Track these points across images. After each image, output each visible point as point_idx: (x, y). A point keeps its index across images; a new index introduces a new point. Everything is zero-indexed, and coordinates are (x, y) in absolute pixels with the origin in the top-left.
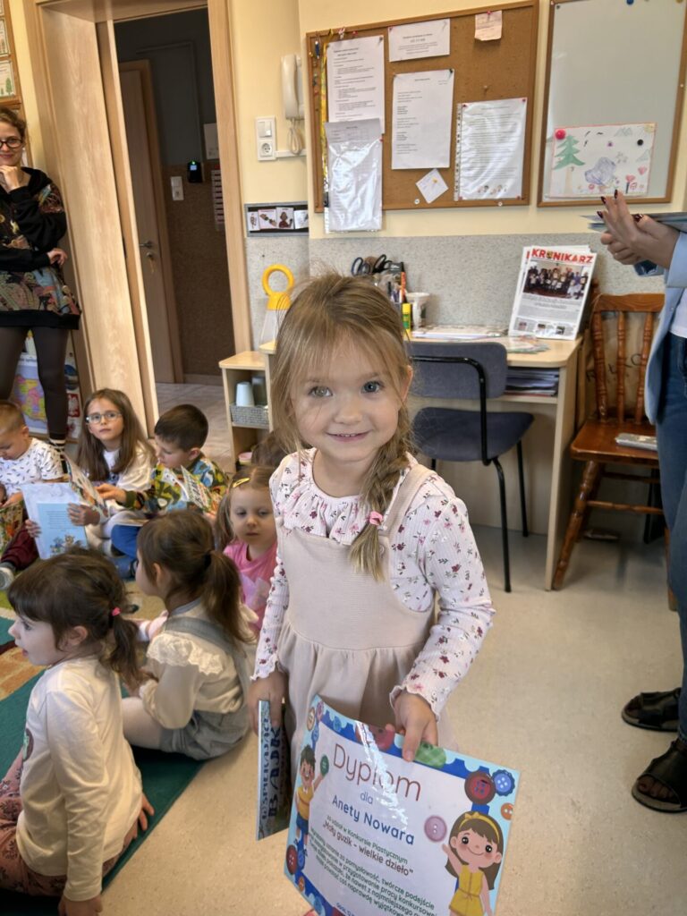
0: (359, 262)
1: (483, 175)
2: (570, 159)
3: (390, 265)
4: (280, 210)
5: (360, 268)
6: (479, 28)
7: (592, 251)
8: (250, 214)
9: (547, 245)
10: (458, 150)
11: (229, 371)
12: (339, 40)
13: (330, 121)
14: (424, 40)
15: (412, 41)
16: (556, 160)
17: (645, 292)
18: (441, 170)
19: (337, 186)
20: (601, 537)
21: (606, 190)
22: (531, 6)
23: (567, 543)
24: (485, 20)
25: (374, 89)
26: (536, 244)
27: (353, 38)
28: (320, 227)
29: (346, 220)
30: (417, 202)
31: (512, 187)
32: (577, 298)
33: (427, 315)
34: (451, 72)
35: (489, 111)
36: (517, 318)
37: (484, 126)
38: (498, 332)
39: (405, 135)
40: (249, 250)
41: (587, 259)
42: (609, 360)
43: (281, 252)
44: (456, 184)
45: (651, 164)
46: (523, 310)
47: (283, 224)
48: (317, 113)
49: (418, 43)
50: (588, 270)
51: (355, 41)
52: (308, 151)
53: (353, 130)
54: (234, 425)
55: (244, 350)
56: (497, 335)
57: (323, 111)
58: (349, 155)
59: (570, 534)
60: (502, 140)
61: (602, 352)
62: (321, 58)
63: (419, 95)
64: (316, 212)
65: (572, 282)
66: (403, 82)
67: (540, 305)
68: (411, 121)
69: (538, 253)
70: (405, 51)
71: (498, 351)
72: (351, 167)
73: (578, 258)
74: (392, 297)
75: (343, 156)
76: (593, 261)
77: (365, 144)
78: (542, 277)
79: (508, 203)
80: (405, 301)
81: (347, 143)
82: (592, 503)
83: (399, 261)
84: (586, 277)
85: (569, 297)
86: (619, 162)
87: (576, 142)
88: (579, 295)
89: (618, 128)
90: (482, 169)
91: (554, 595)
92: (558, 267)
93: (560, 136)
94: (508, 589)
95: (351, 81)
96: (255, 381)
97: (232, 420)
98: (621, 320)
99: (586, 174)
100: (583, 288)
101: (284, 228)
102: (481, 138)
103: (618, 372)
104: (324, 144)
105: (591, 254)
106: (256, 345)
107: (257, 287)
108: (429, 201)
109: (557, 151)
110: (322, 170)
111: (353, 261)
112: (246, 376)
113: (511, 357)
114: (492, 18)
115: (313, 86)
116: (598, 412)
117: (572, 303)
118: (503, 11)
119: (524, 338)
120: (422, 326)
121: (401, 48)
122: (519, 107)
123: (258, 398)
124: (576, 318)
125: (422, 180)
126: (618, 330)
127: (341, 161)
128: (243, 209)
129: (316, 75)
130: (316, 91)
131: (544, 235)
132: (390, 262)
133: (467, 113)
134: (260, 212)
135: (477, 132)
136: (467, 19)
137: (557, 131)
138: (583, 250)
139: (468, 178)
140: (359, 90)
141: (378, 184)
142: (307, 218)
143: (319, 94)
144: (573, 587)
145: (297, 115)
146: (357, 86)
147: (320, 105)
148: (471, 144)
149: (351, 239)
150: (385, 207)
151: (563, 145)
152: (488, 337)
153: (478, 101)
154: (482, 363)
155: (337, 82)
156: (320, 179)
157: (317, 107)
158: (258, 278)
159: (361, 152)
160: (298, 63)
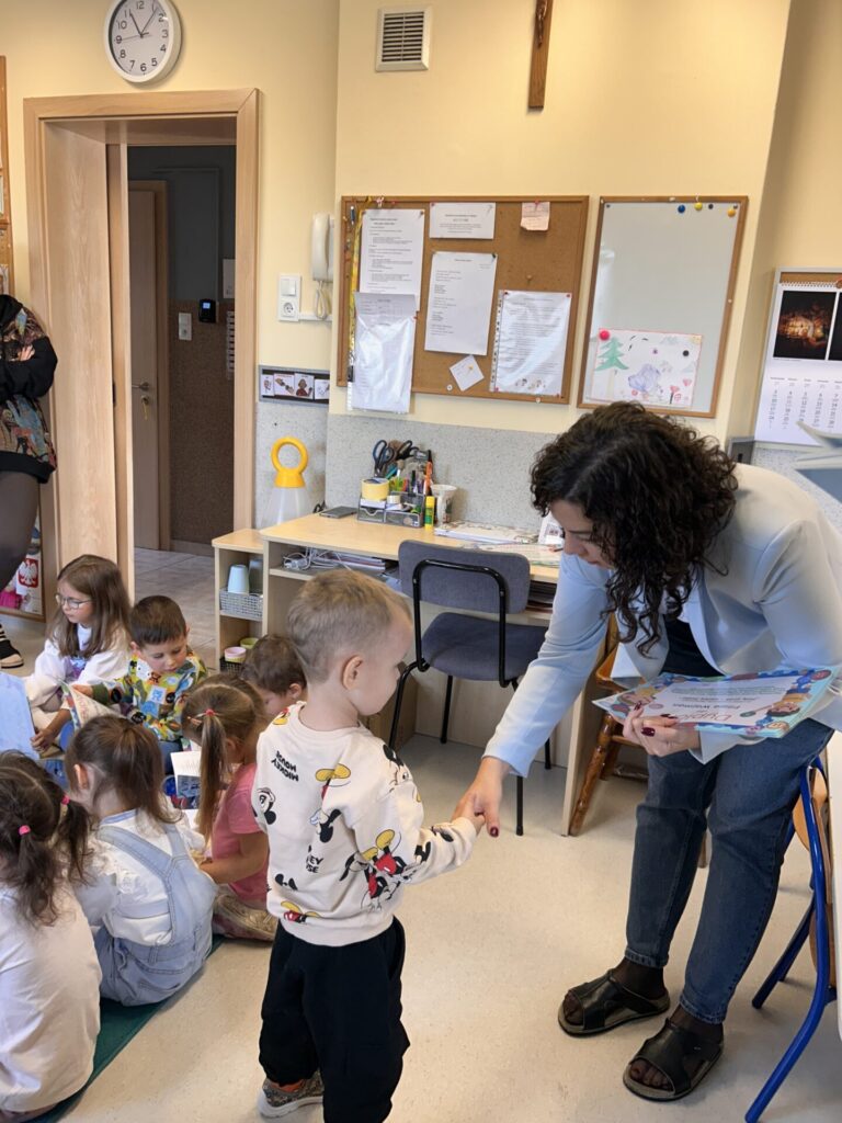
0: (383, 444)
1: (524, 365)
2: (613, 361)
3: (416, 452)
4: (299, 377)
5: (383, 452)
6: (525, 217)
8: (264, 377)
10: (497, 338)
11: (222, 551)
12: (376, 208)
13: (361, 290)
14: (467, 220)
15: (455, 220)
16: (599, 360)
18: (476, 357)
19: (364, 360)
20: (625, 774)
21: (649, 398)
22: (580, 202)
23: (587, 782)
24: (532, 209)
25: (411, 263)
27: (392, 208)
28: (343, 401)
29: (371, 398)
30: (450, 387)
31: (551, 385)
33: (453, 510)
34: (494, 257)
35: (534, 303)
36: (548, 525)
37: (524, 316)
38: (527, 538)
39: (442, 315)
40: (260, 416)
43: (296, 423)
44: (493, 374)
45: (696, 377)
47: (301, 392)
48: (347, 280)
49: (461, 222)
51: (393, 211)
52: (334, 317)
53: (385, 303)
54: (223, 614)
55: (243, 527)
56: (525, 541)
57: (354, 279)
58: (380, 328)
59: (591, 772)
60: (543, 334)
62: (355, 224)
63: (459, 275)
64: (338, 385)
66: (442, 260)
68: (448, 302)
70: (446, 229)
71: (520, 563)
72: (381, 342)
74: (416, 487)
75: (373, 329)
77: (397, 319)
79: (546, 400)
80: (430, 493)
81: (378, 316)
82: (616, 737)
83: (426, 449)
86: (664, 370)
87: (621, 345)
89: (664, 336)
90: (522, 361)
91: (571, 838)
93: (604, 336)
94: (520, 832)
95: (387, 251)
96: (253, 564)
97: (221, 609)
99: (629, 379)
101: (302, 396)
102: (521, 328)
104: (352, 314)
106: (259, 523)
107: (264, 457)
108: (463, 387)
109: (600, 352)
110: (348, 342)
111: (375, 444)
112: (243, 558)
113: (533, 570)
114: (540, 208)
115: (345, 252)
118: (552, 202)
120: (447, 522)
121: (442, 225)
122: (563, 303)
123: (254, 585)
125: (456, 365)
127: (370, 335)
128: (257, 370)
129: (348, 240)
130: (348, 257)
132: (417, 448)
133: (509, 300)
134: (276, 376)
135: (518, 322)
136: (513, 206)
137: (601, 330)
139: (506, 368)
140: (394, 262)
141: (408, 363)
142: (328, 389)
143: (351, 260)
144: (593, 833)
145: (325, 277)
146: (393, 257)
147: (351, 273)
148: (511, 333)
149: (375, 418)
150: (415, 389)
151: (607, 346)
152: (516, 543)
153: (520, 289)
154: (503, 574)
155: (372, 251)
156: (345, 351)
157: (348, 274)
158: (268, 447)
159: (393, 326)
160: (331, 223)
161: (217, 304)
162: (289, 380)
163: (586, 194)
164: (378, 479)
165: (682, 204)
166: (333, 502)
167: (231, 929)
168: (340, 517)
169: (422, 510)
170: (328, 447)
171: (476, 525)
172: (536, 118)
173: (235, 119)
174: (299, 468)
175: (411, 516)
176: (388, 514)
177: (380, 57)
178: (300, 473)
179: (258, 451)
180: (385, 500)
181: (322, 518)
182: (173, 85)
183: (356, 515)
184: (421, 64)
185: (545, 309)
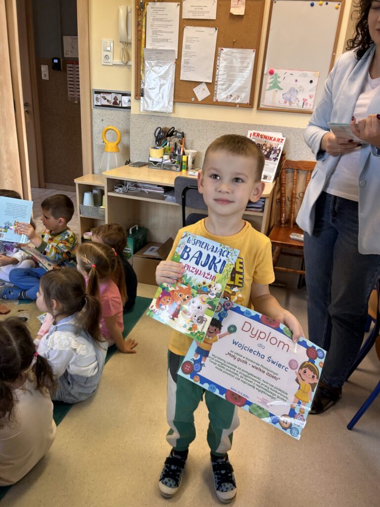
0: (159, 129)
1: (230, 89)
2: (275, 86)
3: (176, 133)
4: (114, 95)
5: (159, 133)
6: (233, 7)
7: (283, 136)
8: (95, 95)
9: (261, 131)
10: (217, 74)
11: (79, 185)
12: (154, 1)
13: (147, 47)
14: (202, 9)
15: (196, 9)
16: (268, 85)
17: (308, 160)
18: (207, 84)
19: (149, 85)
21: (293, 105)
24: (236, 3)
25: (172, 32)
26: (255, 130)
28: (138, 107)
29: (153, 105)
30: (193, 99)
31: (244, 98)
32: (274, 161)
33: (195, 163)
34: (216, 29)
35: (237, 54)
37: (231, 62)
39: (189, 61)
40: (94, 116)
41: (281, 140)
42: (288, 194)
43: (113, 119)
44: (215, 92)
45: (316, 94)
47: (115, 103)
48: (139, 41)
49: (199, 10)
50: (281, 146)
51: (163, 3)
52: (132, 62)
53: (160, 54)
54: (81, 216)
55: (88, 173)
57: (143, 41)
58: (157, 68)
60: (241, 71)
61: (285, 190)
62: (143, 10)
63: (198, 39)
64: (135, 99)
65: (273, 152)
66: (189, 31)
68: (192, 54)
69: (256, 135)
70: (191, 14)
72: (157, 76)
73: (276, 139)
74: (177, 151)
75: (153, 69)
76: (284, 141)
77: (166, 63)
79: (242, 106)
80: (184, 154)
81: (156, 61)
83: (181, 131)
84: (280, 150)
85: (271, 160)
86: (300, 90)
87: (279, 77)
88: (275, 159)
89: (300, 72)
90: (230, 85)
92: (266, 143)
93: (271, 73)
95: (160, 26)
96: (95, 191)
97: (80, 214)
98: (295, 174)
99: (283, 95)
100: (278, 156)
101: (116, 105)
102: (230, 68)
103: (291, 201)
104: (142, 60)
105: (283, 138)
106: (96, 171)
107: (98, 138)
108: (200, 100)
109: (269, 81)
110: (141, 76)
111: (155, 129)
112: (89, 188)
114: (240, 3)
115: (138, 26)
116: (280, 221)
117: (271, 163)
120: (192, 169)
121: (189, 12)
122: (251, 54)
123: (97, 201)
124: (273, 172)
125: (196, 88)
126: (294, 179)
127: (152, 71)
128: (92, 92)
129: (139, 20)
130: (139, 29)
131: (260, 125)
132: (176, 131)
133: (223, 53)
134: (102, 95)
135: (228, 65)
136: (226, 1)
137: (270, 70)
138: (279, 136)
139: (222, 89)
140: (166, 32)
141: (172, 87)
142: (129, 101)
143: (141, 31)
145: (126, 41)
146: (163, 29)
147: (141, 38)
148: (224, 71)
149: (155, 116)
150: (175, 101)
151: (272, 78)
153: (229, 47)
155: (152, 25)
156: (139, 80)
157: (139, 38)
158: (99, 133)
159: (164, 67)
160: (129, 10)
161: (61, 60)
162: (109, 97)
164: (157, 147)
165: (313, 1)
166: (134, 159)
168: (140, 167)
169: (181, 162)
170: (131, 131)
174: (116, 143)
175: (175, 166)
176: (164, 165)
178: (117, 145)
179: (94, 134)
180: (162, 157)
181: (131, 167)
183: (148, 166)
185: (242, 58)
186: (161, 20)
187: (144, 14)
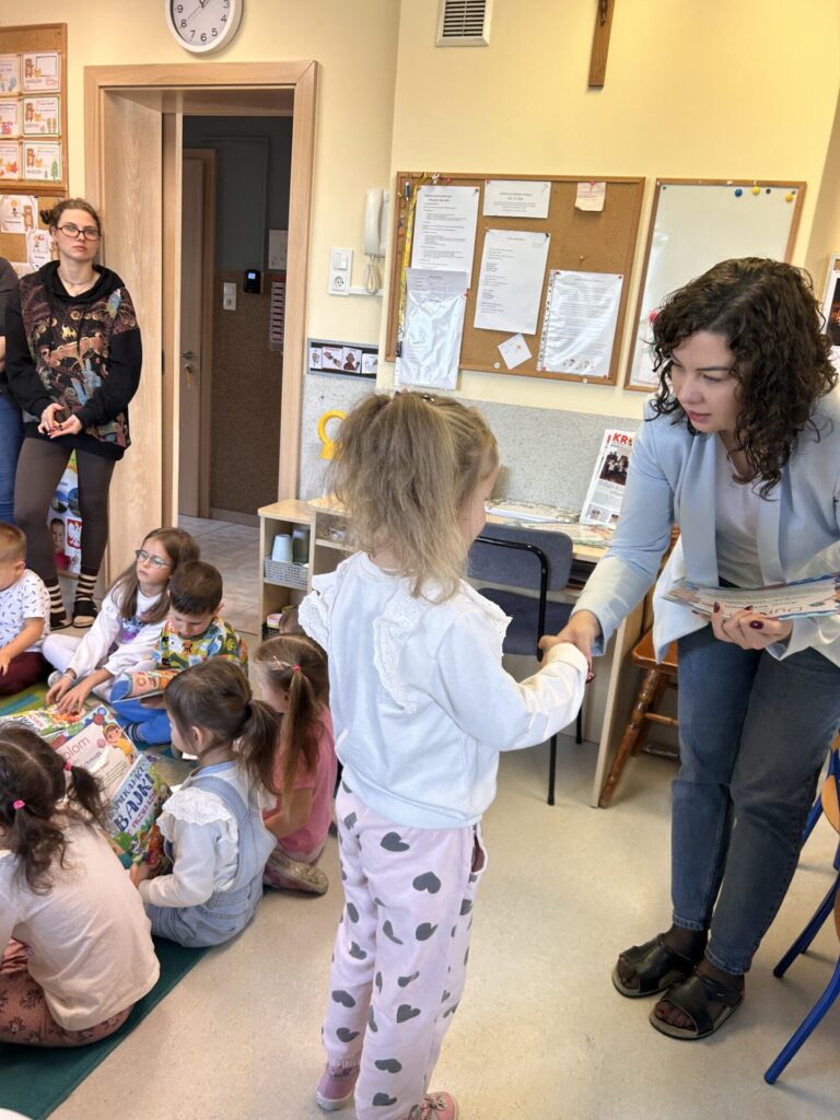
1: (571, 347)
4: (346, 351)
6: (580, 197)
8: (312, 350)
10: (546, 318)
11: (267, 520)
12: (432, 184)
13: (413, 266)
14: (522, 199)
15: (509, 198)
18: (525, 336)
19: (413, 336)
20: (654, 751)
22: (636, 183)
23: (619, 757)
24: (588, 189)
25: (463, 240)
26: (620, 428)
27: (447, 184)
28: (390, 377)
29: (419, 373)
30: (497, 365)
31: (599, 365)
34: (547, 236)
35: (586, 283)
36: (590, 506)
37: (575, 297)
38: (568, 517)
39: (492, 293)
40: (307, 389)
44: (541, 353)
46: (597, 497)
47: (349, 366)
48: (399, 256)
49: (515, 201)
51: (449, 188)
52: (385, 292)
53: (435, 275)
54: (267, 581)
55: (287, 498)
56: (567, 521)
57: (406, 255)
58: (429, 305)
59: (623, 747)
60: (593, 314)
62: (410, 200)
63: (511, 254)
64: (386, 360)
66: (494, 238)
67: (616, 494)
68: (500, 280)
69: (620, 439)
70: (500, 207)
71: (564, 542)
72: (431, 319)
75: (423, 305)
77: (446, 297)
78: (621, 464)
79: (593, 380)
81: (428, 292)
82: (650, 715)
90: (570, 341)
91: (600, 810)
94: (551, 801)
95: (440, 228)
96: (297, 534)
97: (264, 577)
101: (349, 370)
102: (571, 307)
104: (403, 290)
106: (303, 494)
107: (310, 430)
108: (511, 366)
110: (398, 317)
112: (287, 528)
113: (576, 549)
114: (595, 188)
115: (399, 227)
118: (608, 183)
119: (595, 528)
121: (496, 203)
123: (298, 553)
125: (504, 344)
127: (420, 311)
128: (306, 343)
129: (402, 216)
130: (401, 233)
131: (629, 420)
133: (560, 280)
134: (325, 350)
135: (569, 302)
136: (569, 186)
139: (554, 348)
140: (447, 239)
141: (457, 340)
142: (376, 363)
144: (623, 806)
145: (377, 253)
146: (446, 234)
147: (404, 249)
148: (561, 313)
150: (462, 367)
152: (557, 522)
153: (572, 270)
154: (546, 552)
155: (425, 227)
156: (395, 326)
157: (400, 249)
158: (314, 420)
159: (443, 303)
160: (385, 198)
161: (262, 275)
162: (336, 354)
163: (642, 175)
165: (739, 187)
167: (277, 879)
171: (519, 503)
172: (595, 96)
173: (293, 90)
177: (441, 32)
182: (234, 56)
184: (482, 39)
185: (597, 290)
186: (442, 217)
187: (411, 207)
